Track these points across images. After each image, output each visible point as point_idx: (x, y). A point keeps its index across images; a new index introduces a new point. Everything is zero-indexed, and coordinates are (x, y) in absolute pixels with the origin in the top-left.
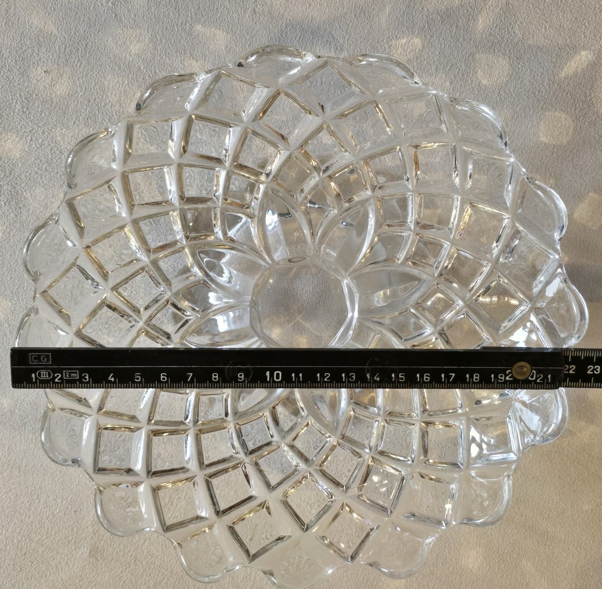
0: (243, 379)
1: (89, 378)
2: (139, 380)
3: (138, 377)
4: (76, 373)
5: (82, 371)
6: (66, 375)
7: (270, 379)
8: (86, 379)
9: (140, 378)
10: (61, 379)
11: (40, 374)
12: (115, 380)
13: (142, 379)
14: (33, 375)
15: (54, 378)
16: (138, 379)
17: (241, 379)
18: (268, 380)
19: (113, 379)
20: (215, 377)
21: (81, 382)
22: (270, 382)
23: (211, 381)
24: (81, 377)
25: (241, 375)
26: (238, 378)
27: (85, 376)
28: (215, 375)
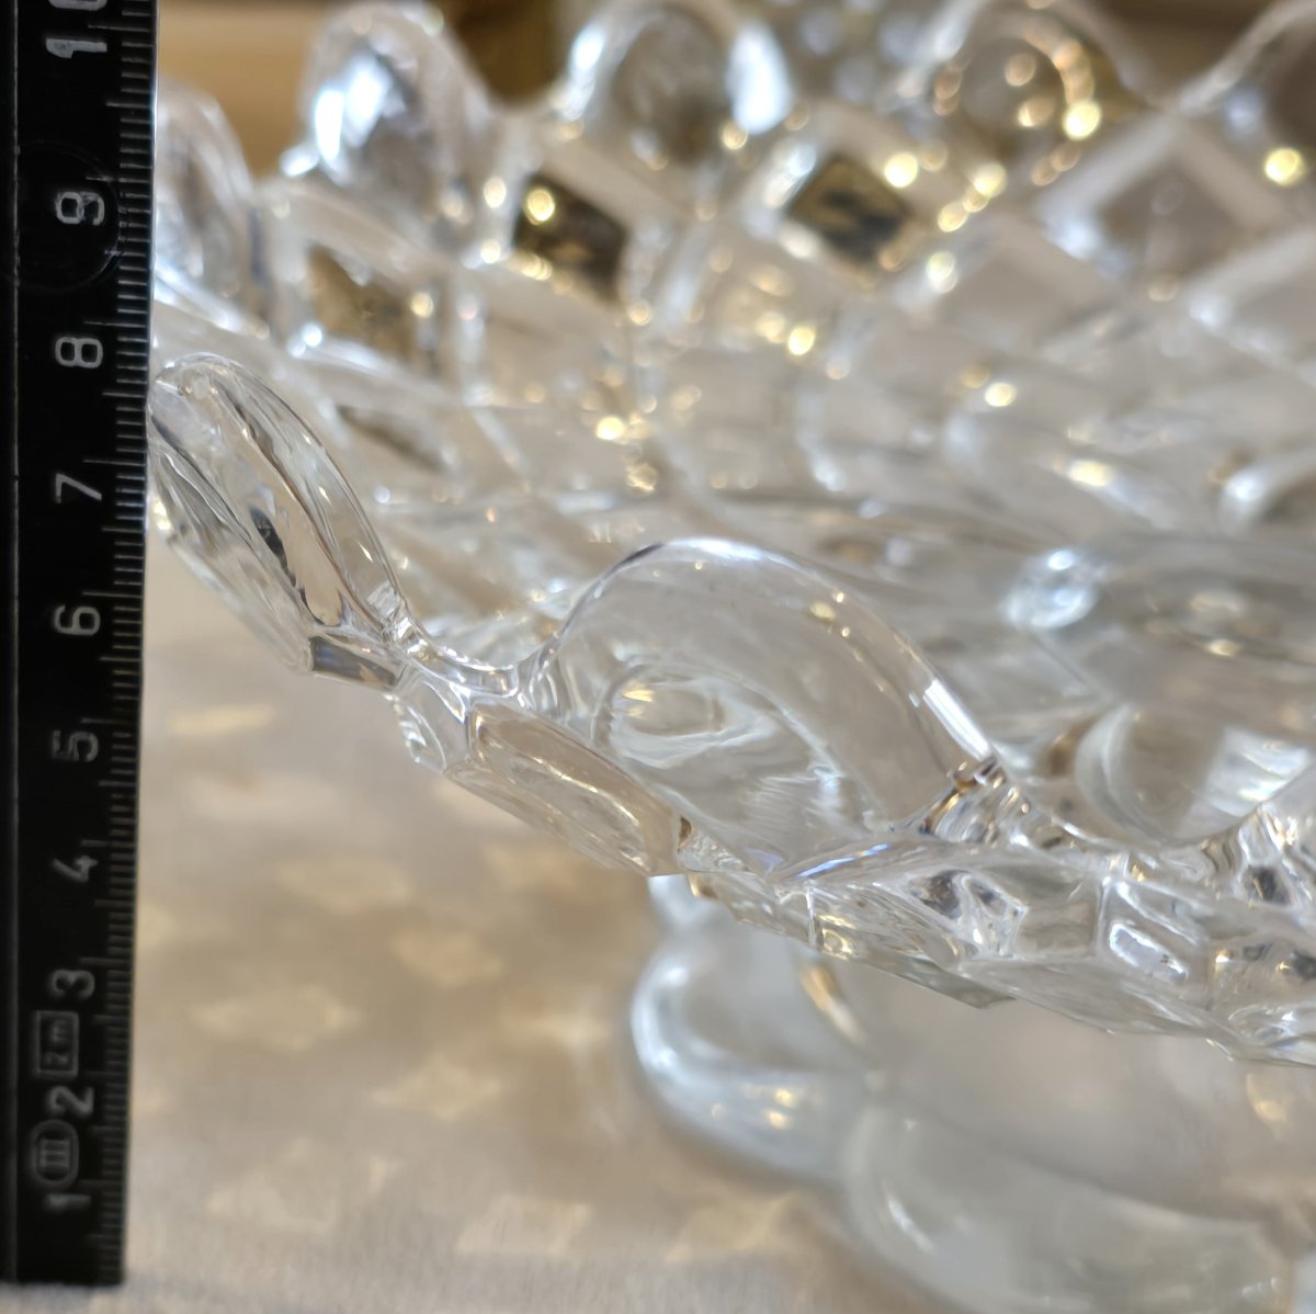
0: (92, 196)
1: (73, 967)
2: (94, 741)
3: (72, 745)
4: (46, 1026)
5: (35, 996)
6: (55, 1066)
7: (94, 35)
8: (80, 984)
9: (77, 736)
10: (77, 1087)
11: (52, 1174)
12: (92, 853)
13: (89, 728)
14: (58, 1201)
15: (70, 1116)
16: (83, 747)
17: (91, 209)
18: (101, 47)
19: (85, 863)
20: (78, 351)
21: (97, 1003)
22: (113, 39)
23: (105, 375)
24: (70, 999)
25: (69, 206)
26: (86, 224)
27: (61, 983)
28: (68, 351)
